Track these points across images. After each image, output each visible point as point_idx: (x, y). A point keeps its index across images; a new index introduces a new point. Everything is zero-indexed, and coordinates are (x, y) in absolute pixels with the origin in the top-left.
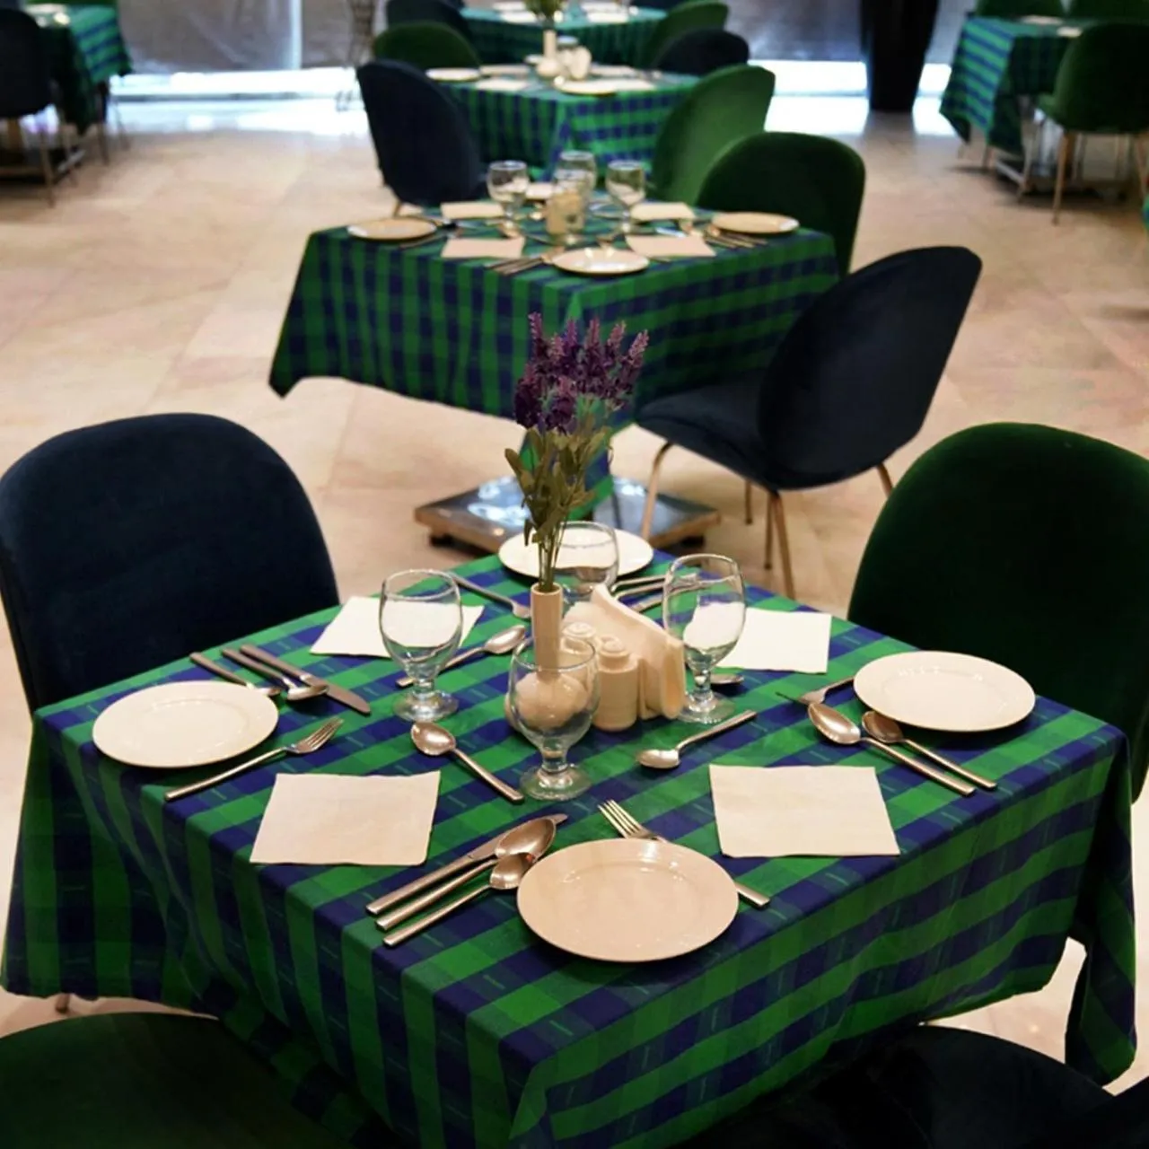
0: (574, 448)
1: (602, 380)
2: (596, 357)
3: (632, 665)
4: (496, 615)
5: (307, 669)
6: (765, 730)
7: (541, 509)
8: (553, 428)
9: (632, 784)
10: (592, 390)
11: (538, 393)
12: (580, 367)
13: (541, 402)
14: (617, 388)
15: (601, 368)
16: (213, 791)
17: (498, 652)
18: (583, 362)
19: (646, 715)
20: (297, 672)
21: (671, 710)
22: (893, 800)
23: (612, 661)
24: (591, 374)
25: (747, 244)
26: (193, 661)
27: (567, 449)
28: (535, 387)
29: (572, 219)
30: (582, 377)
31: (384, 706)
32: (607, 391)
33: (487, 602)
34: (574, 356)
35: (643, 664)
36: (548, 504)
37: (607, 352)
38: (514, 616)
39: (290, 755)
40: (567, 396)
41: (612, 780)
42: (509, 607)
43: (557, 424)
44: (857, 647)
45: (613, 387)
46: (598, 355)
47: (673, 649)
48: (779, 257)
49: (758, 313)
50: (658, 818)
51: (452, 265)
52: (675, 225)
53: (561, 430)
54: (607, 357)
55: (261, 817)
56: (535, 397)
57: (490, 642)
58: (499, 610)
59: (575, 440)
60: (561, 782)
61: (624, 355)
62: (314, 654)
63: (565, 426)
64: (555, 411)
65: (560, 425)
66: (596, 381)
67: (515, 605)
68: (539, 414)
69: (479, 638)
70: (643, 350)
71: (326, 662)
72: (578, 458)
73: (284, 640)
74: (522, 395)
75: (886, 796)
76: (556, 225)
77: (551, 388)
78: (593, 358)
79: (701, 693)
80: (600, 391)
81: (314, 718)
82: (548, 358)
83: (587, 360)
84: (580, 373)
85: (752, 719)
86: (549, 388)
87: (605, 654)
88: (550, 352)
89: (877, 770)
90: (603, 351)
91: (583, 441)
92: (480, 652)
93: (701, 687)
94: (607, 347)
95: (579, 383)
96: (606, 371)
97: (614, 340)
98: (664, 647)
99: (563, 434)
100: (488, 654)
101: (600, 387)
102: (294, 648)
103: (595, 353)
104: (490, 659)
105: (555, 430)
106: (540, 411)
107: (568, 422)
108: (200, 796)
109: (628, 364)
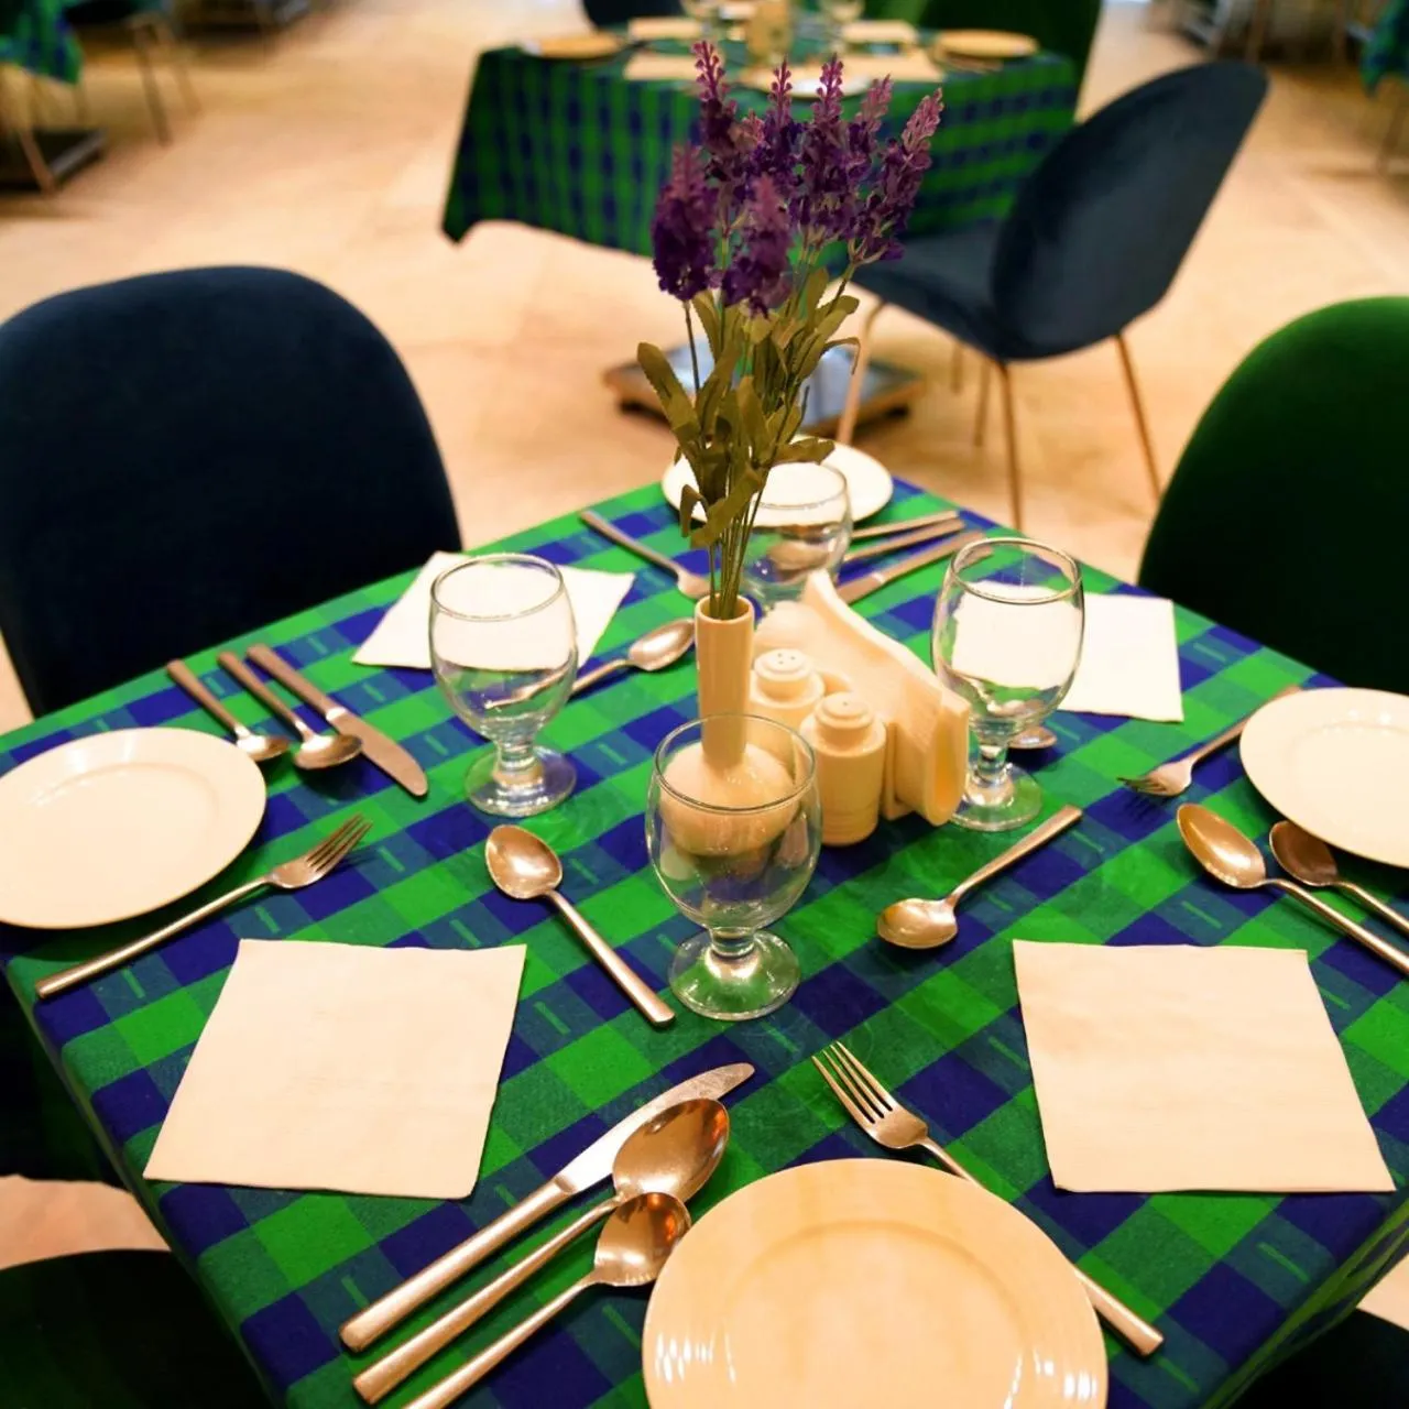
0: (782, 342)
1: (842, 199)
2: (832, 146)
3: (874, 742)
4: (655, 590)
5: (337, 698)
6: (1101, 850)
7: (713, 466)
8: (739, 300)
9: (873, 981)
10: (823, 219)
11: (706, 217)
12: (800, 170)
13: (715, 242)
14: (874, 215)
15: (841, 172)
16: (126, 973)
17: (650, 667)
18: (807, 159)
19: (893, 813)
20: (322, 702)
21: (938, 811)
22: (1352, 1031)
23: (840, 736)
24: (822, 186)
25: (979, 68)
26: (171, 676)
27: (768, 342)
28: (699, 204)
29: (776, 34)
30: (803, 191)
31: (452, 781)
32: (853, 222)
33: (639, 565)
34: (785, 147)
35: (894, 734)
36: (728, 457)
37: (854, 139)
38: (679, 592)
39: (273, 890)
40: (771, 228)
41: (837, 968)
42: (674, 577)
43: (748, 293)
44: (1220, 666)
45: (867, 214)
46: (834, 141)
47: (951, 716)
48: (1016, 83)
49: (986, 152)
50: (924, 1074)
51: (637, 87)
52: (895, 48)
53: (758, 306)
54: (853, 150)
55: (190, 1049)
56: (699, 228)
57: (635, 649)
58: (659, 581)
59: (783, 323)
60: (745, 973)
61: (892, 142)
62: (357, 664)
63: (767, 299)
64: (744, 262)
65: (754, 293)
66: (830, 201)
67: (683, 574)
68: (708, 269)
69: (621, 637)
70: (931, 133)
71: (374, 681)
72: (789, 361)
73: (321, 635)
74: (670, 223)
75: (1339, 1022)
76: (760, 43)
77: (737, 213)
78: (826, 150)
79: (992, 771)
80: (836, 220)
81: (332, 802)
82: (732, 145)
83: (812, 152)
84: (800, 181)
85: (1075, 824)
86: (732, 211)
87: (825, 719)
88: (736, 132)
89: (1309, 954)
90: (845, 139)
91: (801, 325)
92: (622, 667)
93: (992, 760)
94: (854, 128)
95: (796, 202)
96: (850, 181)
97: (867, 116)
98: (935, 712)
99: (760, 315)
100: (634, 670)
101: (839, 213)
102: (333, 648)
103: (830, 138)
104: (638, 679)
105: (743, 307)
106: (712, 263)
107: (773, 285)
108: (100, 989)
109: (901, 163)
